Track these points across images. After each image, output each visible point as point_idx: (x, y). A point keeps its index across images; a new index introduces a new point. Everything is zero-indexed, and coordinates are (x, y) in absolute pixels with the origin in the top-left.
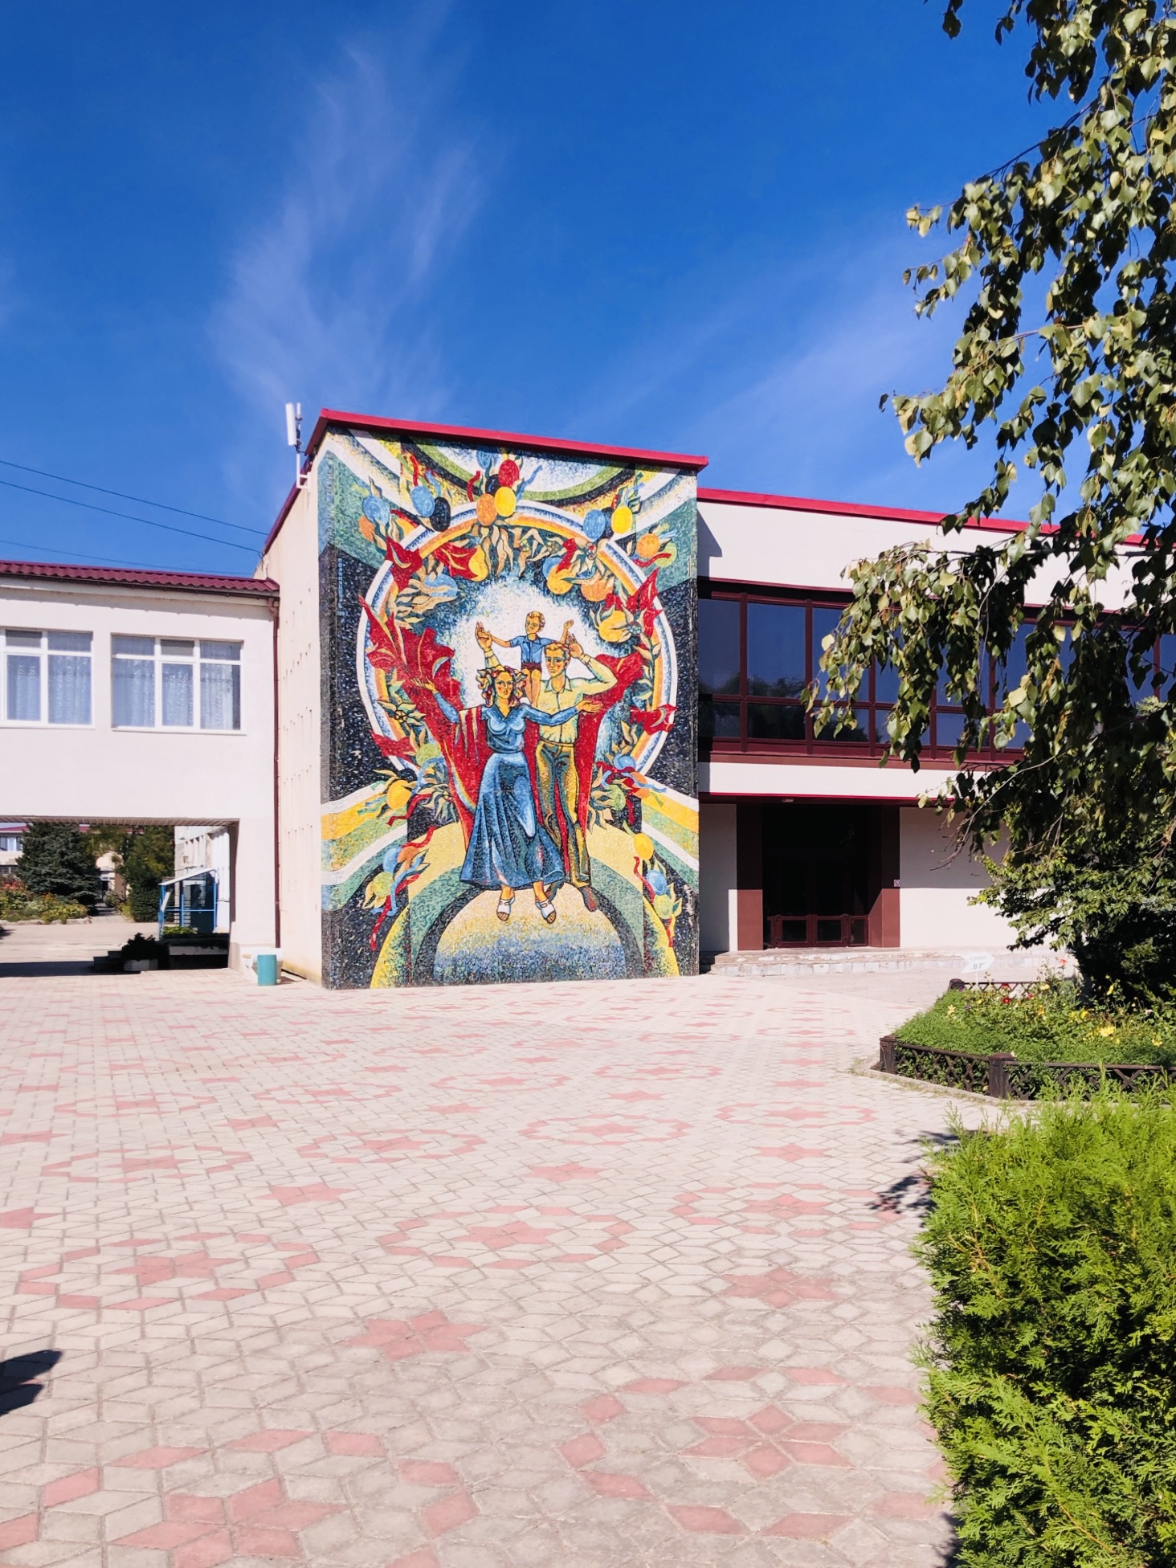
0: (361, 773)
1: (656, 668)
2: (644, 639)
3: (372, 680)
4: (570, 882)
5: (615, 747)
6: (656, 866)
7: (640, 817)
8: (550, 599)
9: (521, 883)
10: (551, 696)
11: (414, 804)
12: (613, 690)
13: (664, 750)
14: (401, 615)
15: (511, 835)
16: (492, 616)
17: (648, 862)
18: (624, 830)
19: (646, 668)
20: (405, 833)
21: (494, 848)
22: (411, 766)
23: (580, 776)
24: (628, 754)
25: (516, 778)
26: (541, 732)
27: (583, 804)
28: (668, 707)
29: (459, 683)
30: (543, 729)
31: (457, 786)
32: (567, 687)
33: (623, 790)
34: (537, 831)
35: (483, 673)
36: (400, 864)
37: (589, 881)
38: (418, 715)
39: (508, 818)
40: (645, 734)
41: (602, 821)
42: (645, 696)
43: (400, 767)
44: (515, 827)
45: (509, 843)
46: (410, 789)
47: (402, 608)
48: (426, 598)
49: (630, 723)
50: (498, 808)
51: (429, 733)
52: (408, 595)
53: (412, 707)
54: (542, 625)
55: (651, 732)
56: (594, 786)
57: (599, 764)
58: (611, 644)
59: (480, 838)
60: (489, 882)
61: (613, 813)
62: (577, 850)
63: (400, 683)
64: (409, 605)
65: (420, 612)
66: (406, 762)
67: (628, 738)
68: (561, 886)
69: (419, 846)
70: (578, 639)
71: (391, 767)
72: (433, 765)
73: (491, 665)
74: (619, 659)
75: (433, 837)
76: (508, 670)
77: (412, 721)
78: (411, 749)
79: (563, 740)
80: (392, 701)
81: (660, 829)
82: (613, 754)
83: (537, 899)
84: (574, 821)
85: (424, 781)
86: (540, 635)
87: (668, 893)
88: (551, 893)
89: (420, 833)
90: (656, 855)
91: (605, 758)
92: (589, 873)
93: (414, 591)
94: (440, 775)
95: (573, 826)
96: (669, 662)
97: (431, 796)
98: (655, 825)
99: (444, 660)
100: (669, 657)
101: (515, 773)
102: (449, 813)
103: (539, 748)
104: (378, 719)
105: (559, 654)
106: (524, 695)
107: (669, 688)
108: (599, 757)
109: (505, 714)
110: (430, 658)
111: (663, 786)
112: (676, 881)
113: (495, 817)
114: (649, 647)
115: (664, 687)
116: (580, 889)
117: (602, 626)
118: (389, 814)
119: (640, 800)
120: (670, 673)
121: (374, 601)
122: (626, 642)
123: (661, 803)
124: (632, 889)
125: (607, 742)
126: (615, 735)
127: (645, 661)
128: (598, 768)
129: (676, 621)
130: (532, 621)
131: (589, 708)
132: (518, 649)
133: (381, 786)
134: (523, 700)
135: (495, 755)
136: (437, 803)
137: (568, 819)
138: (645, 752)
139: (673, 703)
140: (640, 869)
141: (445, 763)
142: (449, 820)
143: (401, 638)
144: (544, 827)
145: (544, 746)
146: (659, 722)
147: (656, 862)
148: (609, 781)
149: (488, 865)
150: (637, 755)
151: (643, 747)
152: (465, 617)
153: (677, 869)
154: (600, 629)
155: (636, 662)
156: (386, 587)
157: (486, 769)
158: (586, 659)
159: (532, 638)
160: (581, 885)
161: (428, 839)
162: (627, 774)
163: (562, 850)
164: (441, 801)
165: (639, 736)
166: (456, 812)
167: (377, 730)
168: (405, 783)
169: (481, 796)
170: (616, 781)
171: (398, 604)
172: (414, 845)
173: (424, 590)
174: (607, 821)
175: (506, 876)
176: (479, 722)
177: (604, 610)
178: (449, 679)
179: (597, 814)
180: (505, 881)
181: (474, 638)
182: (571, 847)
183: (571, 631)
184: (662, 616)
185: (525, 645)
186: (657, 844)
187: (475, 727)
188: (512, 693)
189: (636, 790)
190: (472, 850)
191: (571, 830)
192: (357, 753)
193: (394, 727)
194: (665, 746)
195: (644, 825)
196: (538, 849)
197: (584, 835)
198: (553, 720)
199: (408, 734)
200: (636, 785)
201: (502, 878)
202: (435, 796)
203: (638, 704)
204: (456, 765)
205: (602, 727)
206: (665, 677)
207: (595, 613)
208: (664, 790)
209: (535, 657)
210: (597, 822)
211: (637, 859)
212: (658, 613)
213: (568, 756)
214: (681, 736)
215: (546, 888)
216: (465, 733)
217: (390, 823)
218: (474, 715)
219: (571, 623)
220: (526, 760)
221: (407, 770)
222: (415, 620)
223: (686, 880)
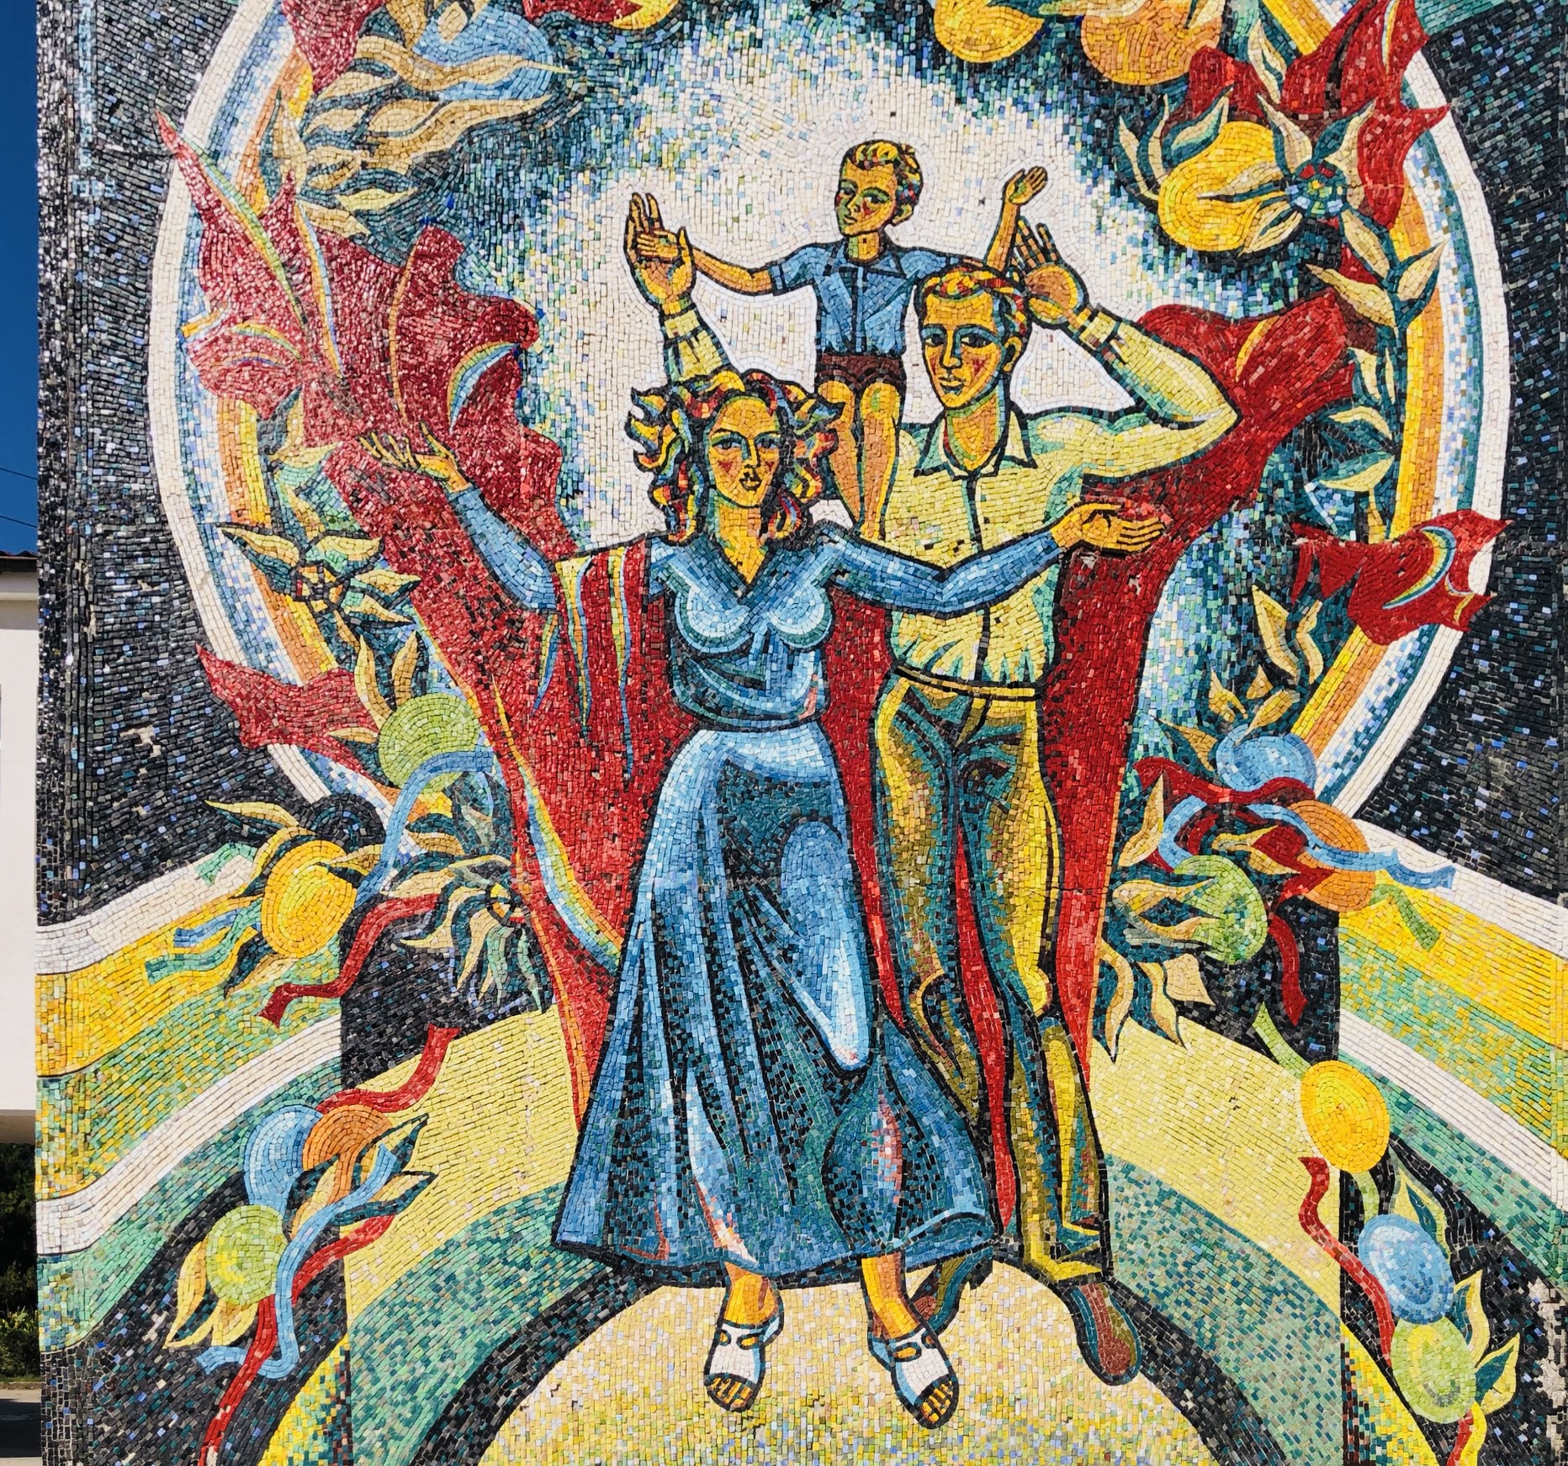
0: (160, 816)
1: (1414, 358)
2: (1358, 236)
3: (209, 449)
4: (1019, 1260)
5: (1221, 697)
6: (1401, 1200)
7: (1332, 989)
8: (945, 89)
9: (812, 1258)
10: (946, 493)
11: (368, 938)
12: (1217, 454)
13: (1442, 708)
14: (323, 181)
15: (767, 1059)
16: (698, 167)
17: (1364, 1181)
18: (1258, 1044)
19: (1366, 361)
20: (334, 1052)
21: (695, 1114)
22: (361, 786)
23: (1063, 816)
24: (1283, 726)
25: (789, 827)
26: (900, 642)
27: (1077, 935)
28: (1465, 521)
29: (558, 450)
30: (906, 629)
31: (545, 863)
32: (1014, 448)
33: (1258, 879)
34: (876, 1043)
35: (656, 404)
36: (316, 1173)
37: (1101, 1255)
38: (387, 578)
39: (755, 990)
40: (1358, 637)
41: (1163, 1009)
42: (1367, 478)
43: (312, 790)
44: (785, 1027)
45: (758, 1094)
46: (354, 878)
47: (328, 155)
48: (422, 108)
49: (1291, 595)
50: (712, 951)
51: (434, 652)
52: (354, 104)
53: (360, 550)
54: (907, 198)
55: (1384, 634)
56: (1128, 859)
57: (1150, 768)
58: (1213, 262)
59: (637, 1073)
60: (674, 1250)
61: (1212, 974)
62: (1050, 1124)
63: (317, 455)
64: (359, 139)
65: (400, 167)
66: (337, 768)
67: (1280, 658)
68: (978, 1276)
69: (391, 1102)
70: (1065, 246)
71: (280, 790)
72: (447, 779)
73: (689, 369)
74: (1247, 324)
75: (443, 1072)
76: (760, 385)
77: (366, 605)
78: (362, 718)
79: (993, 669)
80: (282, 524)
81: (1423, 1044)
82: (1215, 725)
83: (876, 1329)
84: (1037, 1008)
85: (409, 845)
86: (901, 235)
87: (1457, 1316)
88: (935, 1306)
89: (394, 1054)
90: (1403, 1151)
91: (1178, 742)
92: (1100, 1223)
93: (377, 83)
94: (479, 822)
95: (1032, 1027)
96: (1474, 331)
97: (438, 903)
98: (1399, 1026)
99: (496, 352)
100: (1474, 310)
101: (786, 808)
102: (514, 970)
103: (890, 705)
104: (230, 599)
105: (981, 310)
106: (830, 491)
107: (1472, 443)
108: (1149, 736)
109: (749, 571)
110: (439, 349)
111: (1436, 861)
112: (1491, 1263)
113: (702, 986)
114: (1381, 267)
115: (1450, 435)
116: (1062, 1290)
117: (1171, 186)
118: (268, 977)
119: (1333, 919)
120: (1476, 375)
121: (217, 136)
122: (1279, 252)
123: (1426, 934)
124: (1293, 1292)
125: (1184, 675)
126: (1221, 644)
127: (1363, 330)
128: (1147, 785)
129: (1509, 153)
130: (863, 179)
131: (1106, 535)
132: (805, 298)
133: (239, 865)
134: (823, 511)
135: (705, 736)
136: (462, 934)
137: (1012, 999)
138: (1357, 717)
139: (1488, 503)
140: (1329, 1210)
141: (497, 773)
142: (513, 1000)
143: (321, 273)
144: (908, 1029)
145: (910, 697)
146: (1425, 583)
147: (1403, 1178)
148: (1195, 838)
149: (668, 1183)
150: (1323, 730)
151: (1349, 692)
152: (583, 178)
153: (1502, 1212)
154: (1165, 200)
155: (1320, 336)
156: (269, 73)
157: (667, 792)
158: (1099, 329)
159: (864, 250)
160: (1064, 1271)
161: (424, 1078)
162: (1276, 812)
163: (984, 1127)
164: (482, 923)
165: (1330, 653)
166: (541, 968)
167: (224, 644)
168: (333, 853)
169: (644, 901)
170: (1227, 840)
171: (312, 139)
172: (370, 1099)
173: (419, 75)
174: (1182, 1009)
175: (743, 1232)
176: (638, 602)
177: (1180, 121)
178: (514, 437)
179: (1140, 976)
180: (738, 1249)
181: (618, 259)
182: (1024, 1113)
183: (1034, 213)
184: (1446, 135)
185: (835, 280)
186: (1406, 1103)
187: (620, 625)
188: (777, 483)
189: (1317, 876)
190: (605, 1122)
191: (1023, 1042)
192: (146, 734)
193: (290, 632)
194: (1447, 689)
195: (1351, 1028)
196: (880, 1117)
197: (1080, 1065)
198: (950, 588)
199: (347, 656)
200: (1315, 857)
201: (726, 1237)
202: (453, 906)
203: (1328, 513)
204: (541, 780)
205: (1166, 612)
206: (1450, 398)
207: (1141, 134)
208: (1443, 876)
209: (879, 332)
210: (1141, 1013)
211: (1316, 1167)
212: (1424, 122)
213: (1014, 739)
214: (1525, 644)
215: (914, 1281)
216: (579, 648)
217: (274, 1012)
218: (619, 581)
219: (1035, 179)
220: (834, 753)
221: (344, 799)
222: (377, 200)
223: (1538, 1258)
